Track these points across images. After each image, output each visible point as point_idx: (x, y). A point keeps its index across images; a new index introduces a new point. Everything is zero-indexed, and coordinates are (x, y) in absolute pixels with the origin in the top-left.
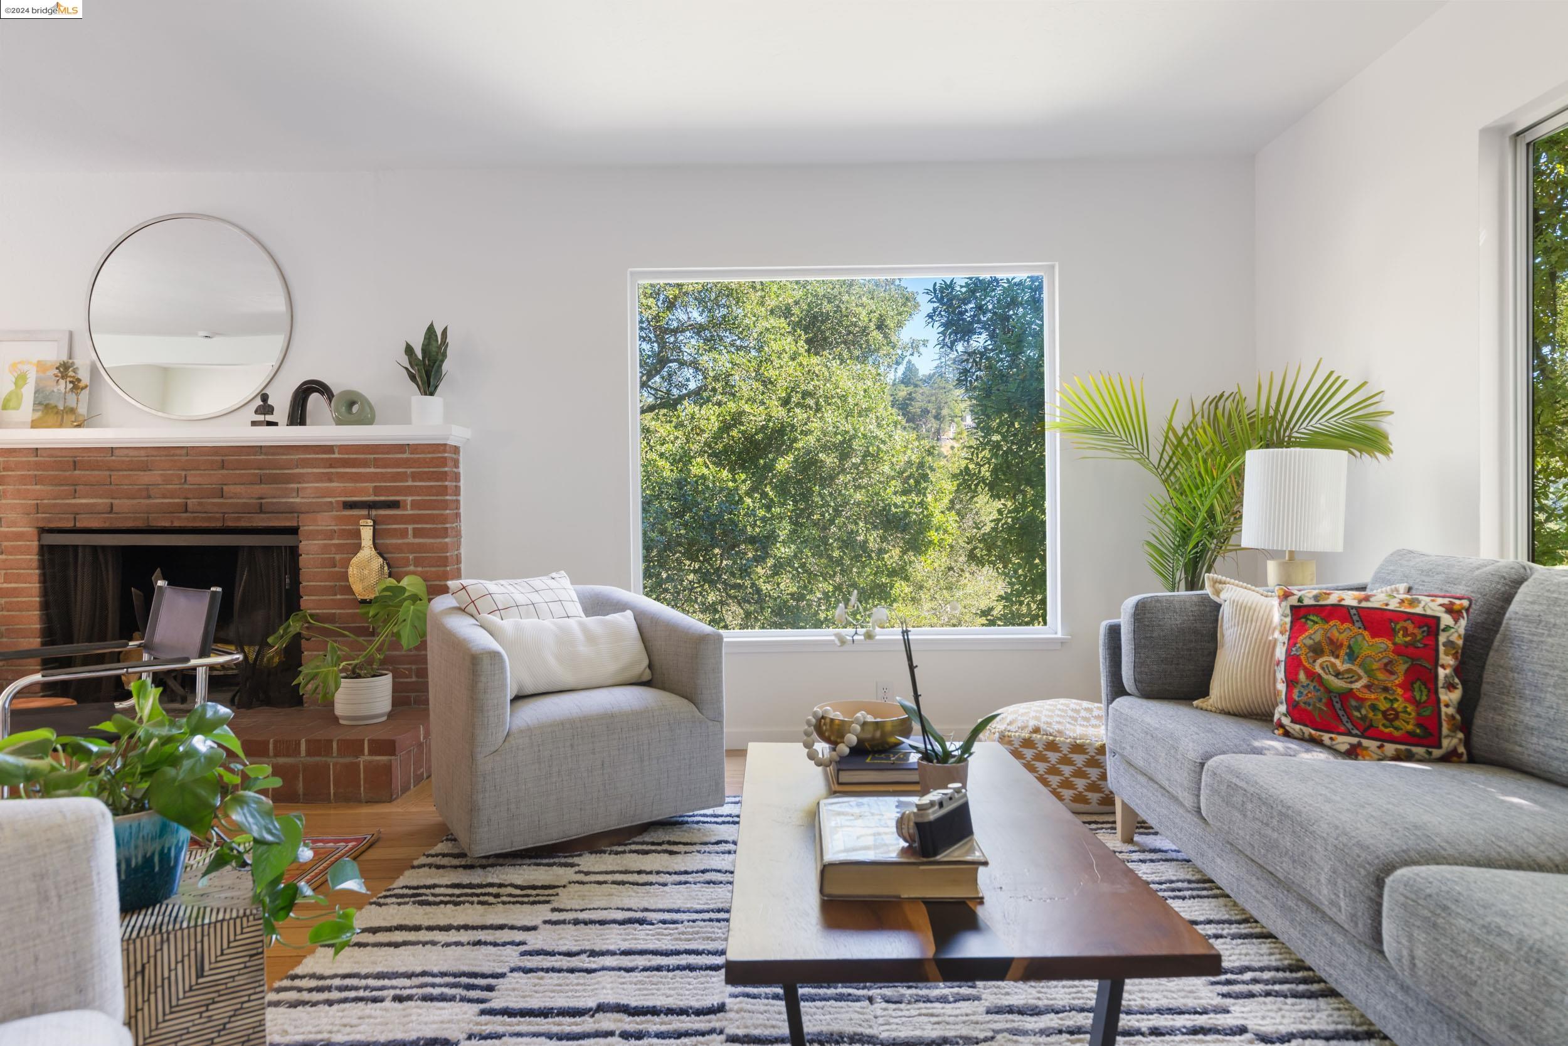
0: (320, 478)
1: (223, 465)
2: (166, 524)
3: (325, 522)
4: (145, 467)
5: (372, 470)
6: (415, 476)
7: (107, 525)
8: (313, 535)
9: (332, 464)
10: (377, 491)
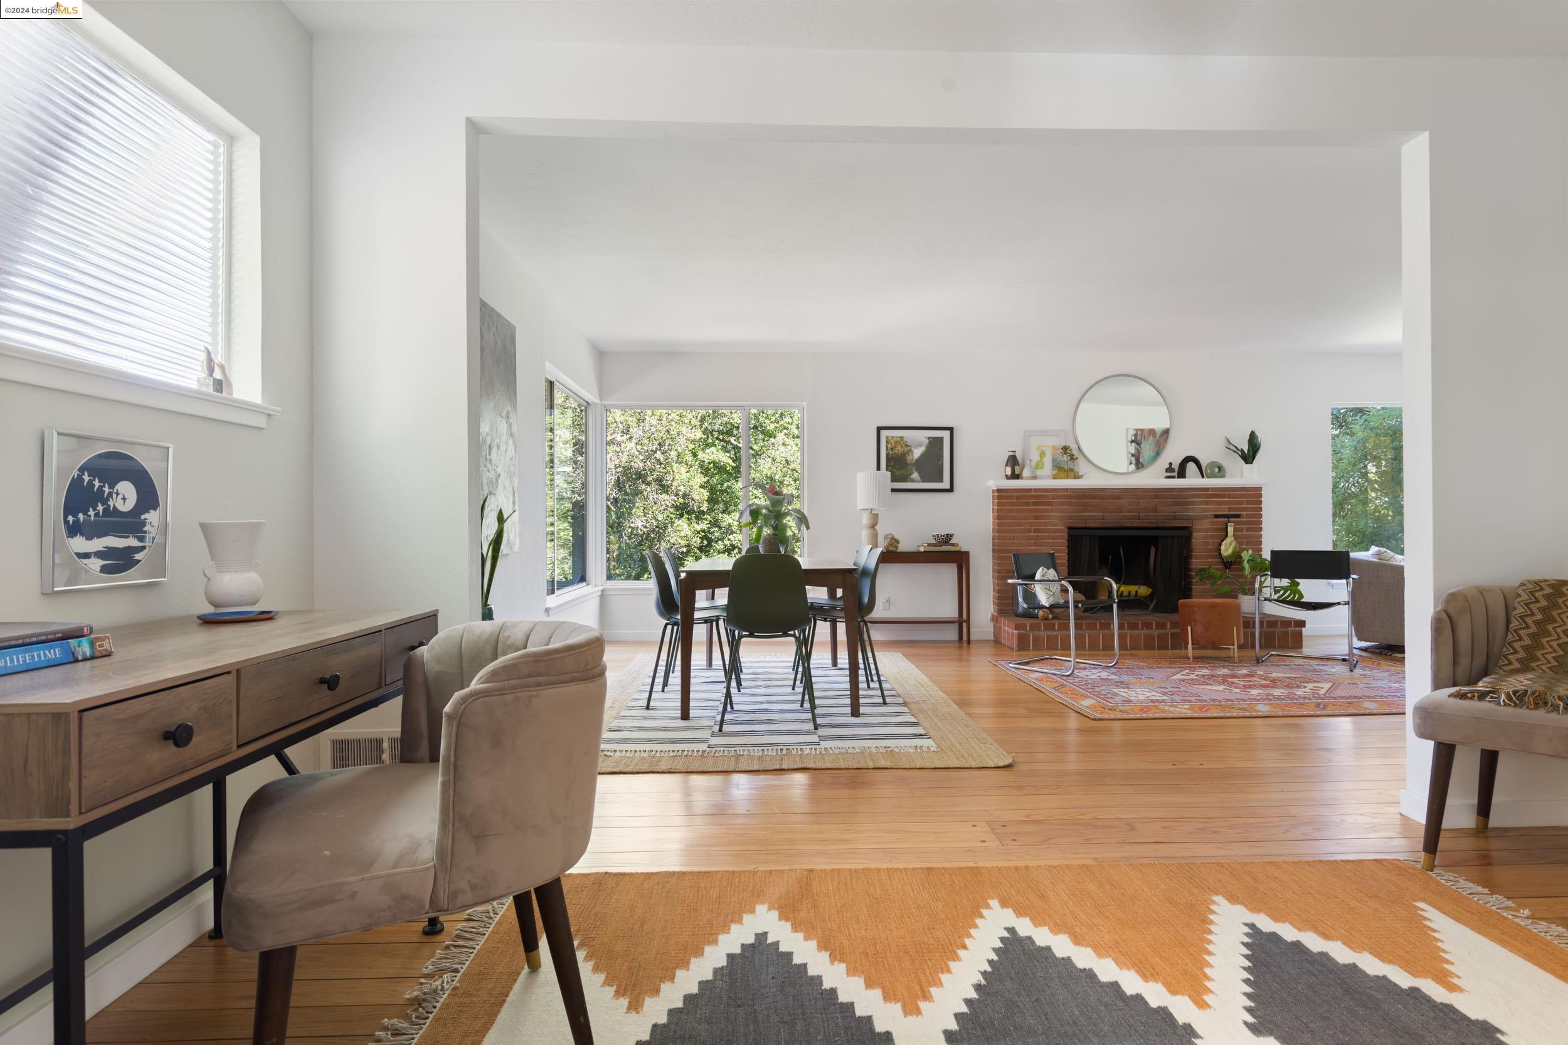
0: (1202, 503)
1: (1157, 497)
2: (1129, 525)
3: (1205, 524)
4: (1118, 498)
5: (1227, 499)
6: (1247, 503)
7: (1101, 526)
8: (1199, 530)
9: (1209, 496)
10: (1229, 509)
